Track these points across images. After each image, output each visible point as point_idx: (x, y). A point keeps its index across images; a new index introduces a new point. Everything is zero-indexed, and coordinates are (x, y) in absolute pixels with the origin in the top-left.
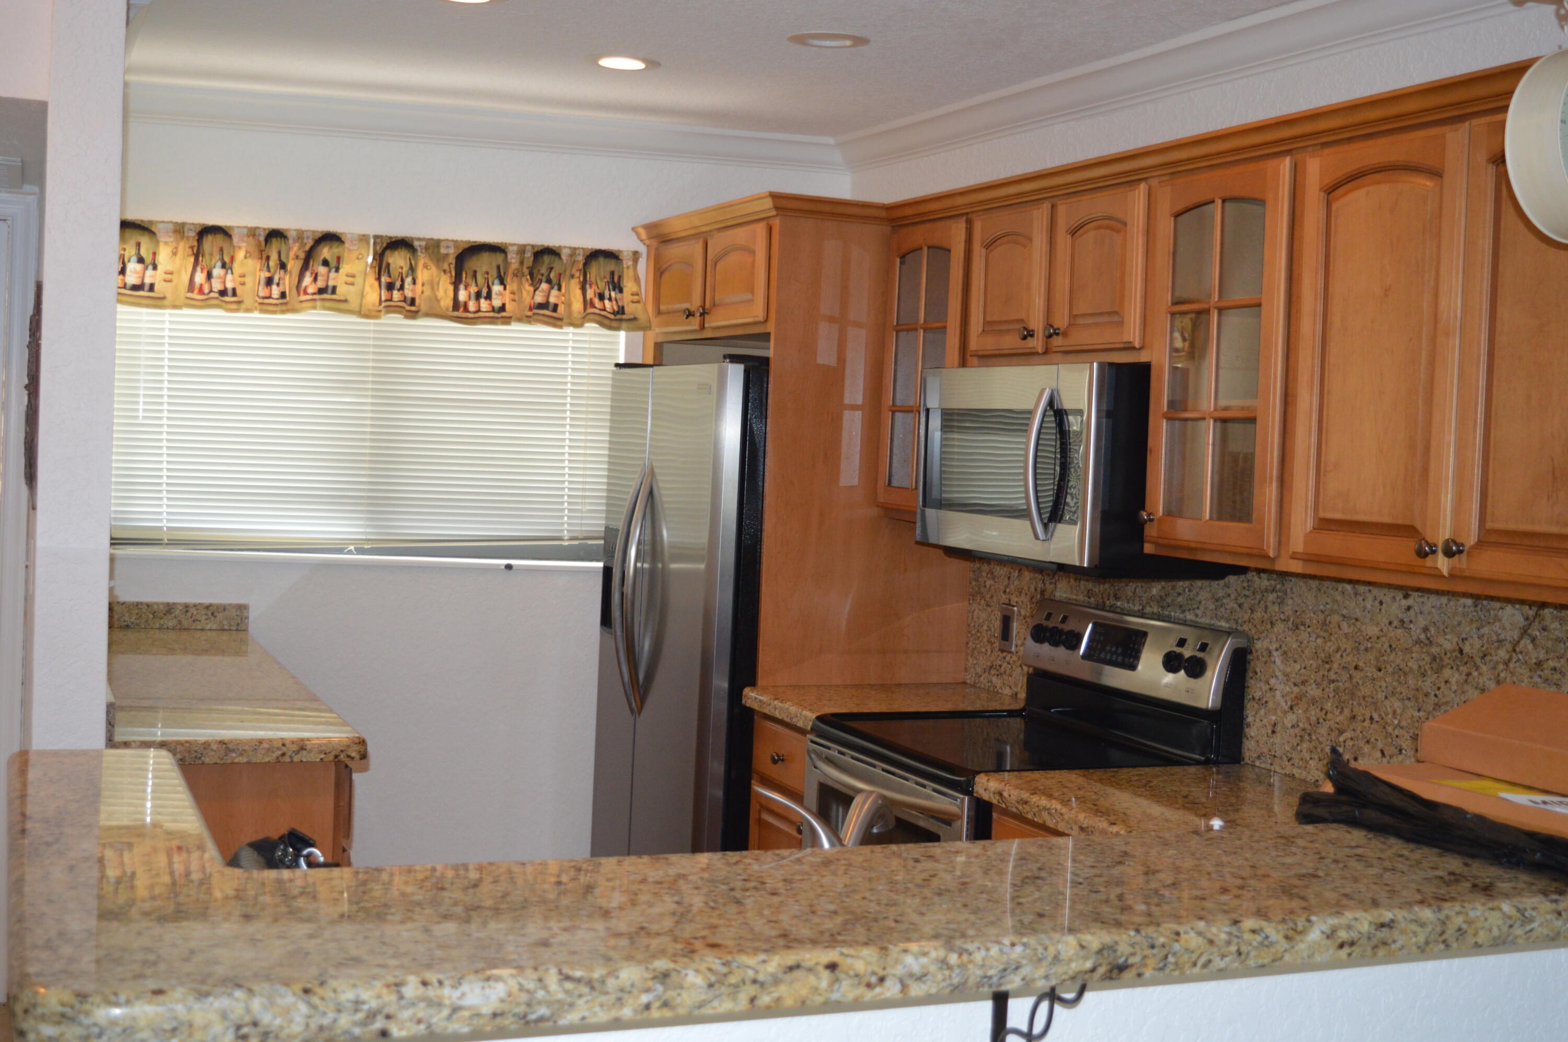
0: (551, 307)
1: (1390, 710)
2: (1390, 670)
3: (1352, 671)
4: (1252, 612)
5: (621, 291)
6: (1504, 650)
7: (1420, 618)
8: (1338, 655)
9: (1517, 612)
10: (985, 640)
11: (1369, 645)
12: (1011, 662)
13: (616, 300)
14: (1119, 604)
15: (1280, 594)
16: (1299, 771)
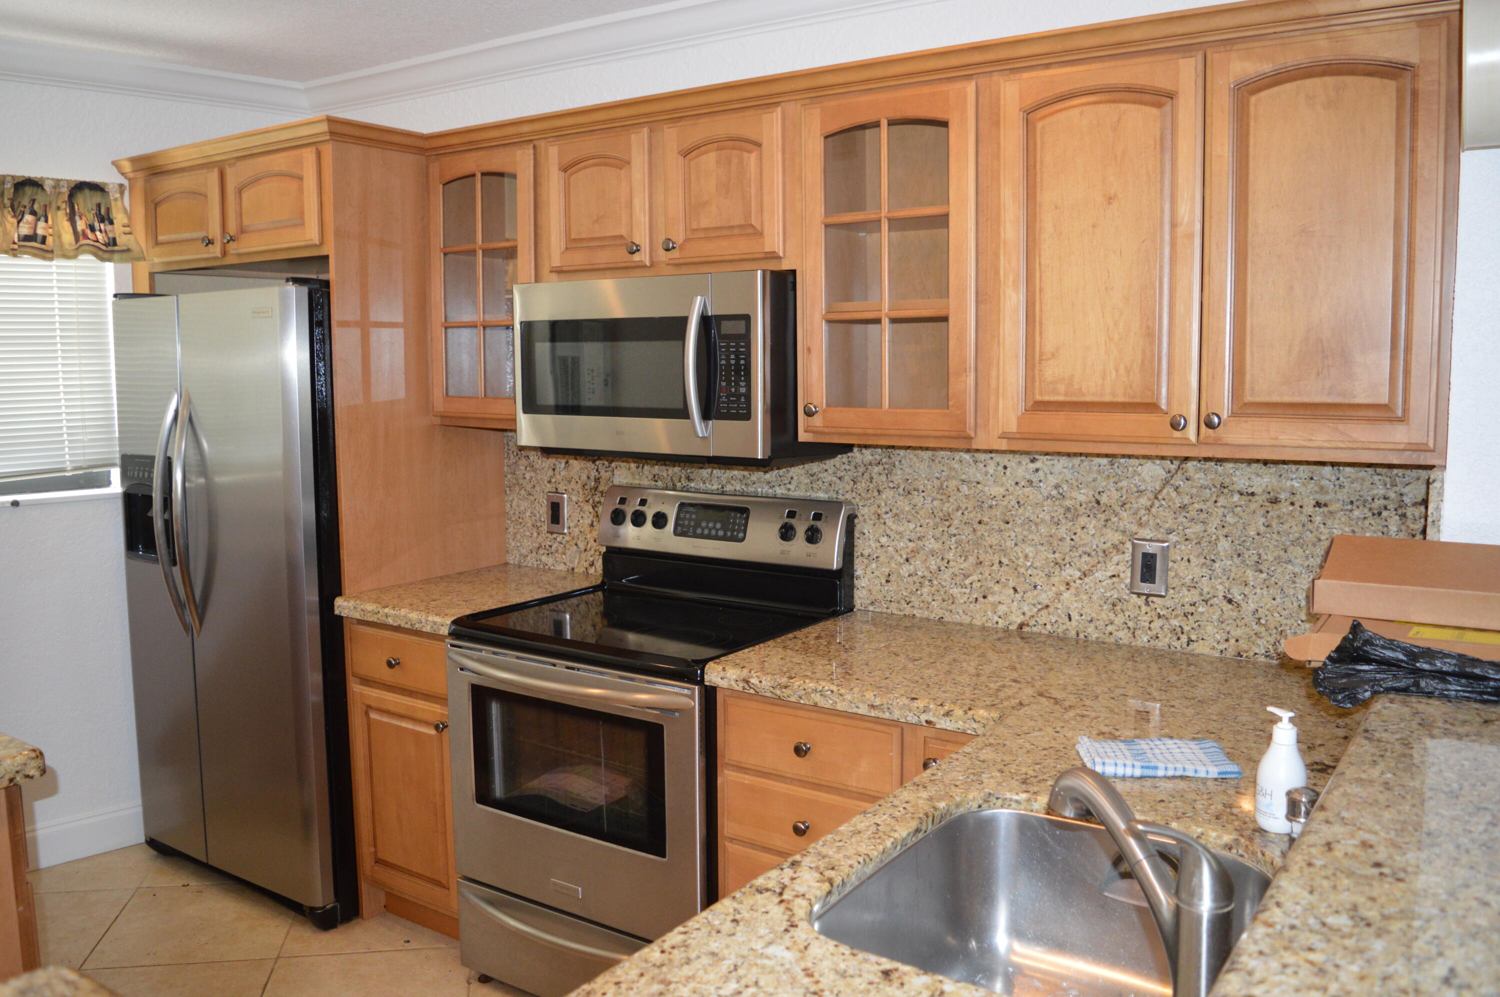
0: (39, 239)
1: (1021, 555)
2: (1019, 522)
3: (976, 526)
4: (855, 483)
5: (111, 223)
6: (1146, 498)
7: (1050, 477)
8: (959, 513)
9: (1157, 467)
10: (529, 525)
11: (994, 503)
12: (564, 542)
13: (106, 232)
14: (692, 485)
15: (887, 466)
16: (920, 611)
